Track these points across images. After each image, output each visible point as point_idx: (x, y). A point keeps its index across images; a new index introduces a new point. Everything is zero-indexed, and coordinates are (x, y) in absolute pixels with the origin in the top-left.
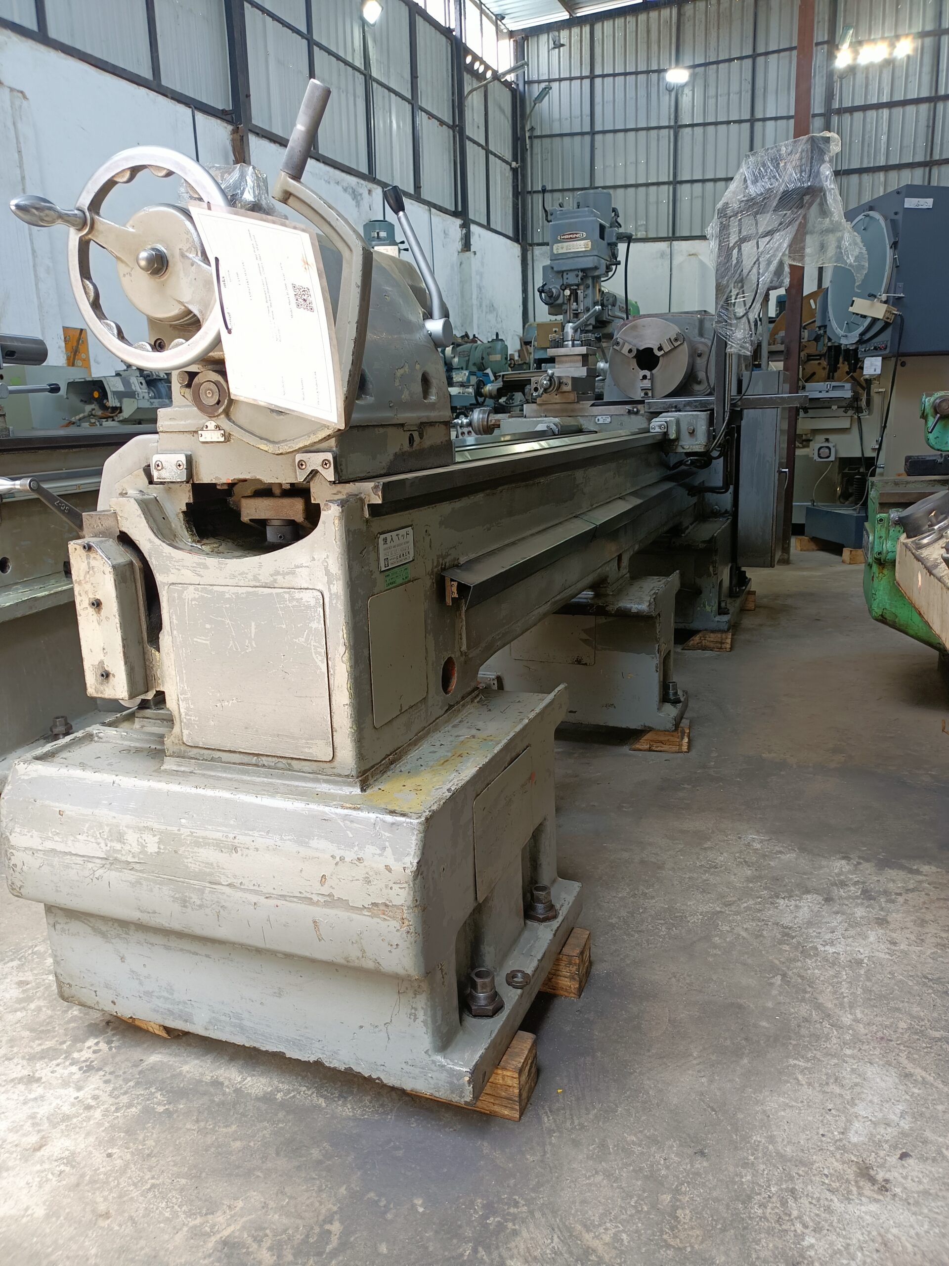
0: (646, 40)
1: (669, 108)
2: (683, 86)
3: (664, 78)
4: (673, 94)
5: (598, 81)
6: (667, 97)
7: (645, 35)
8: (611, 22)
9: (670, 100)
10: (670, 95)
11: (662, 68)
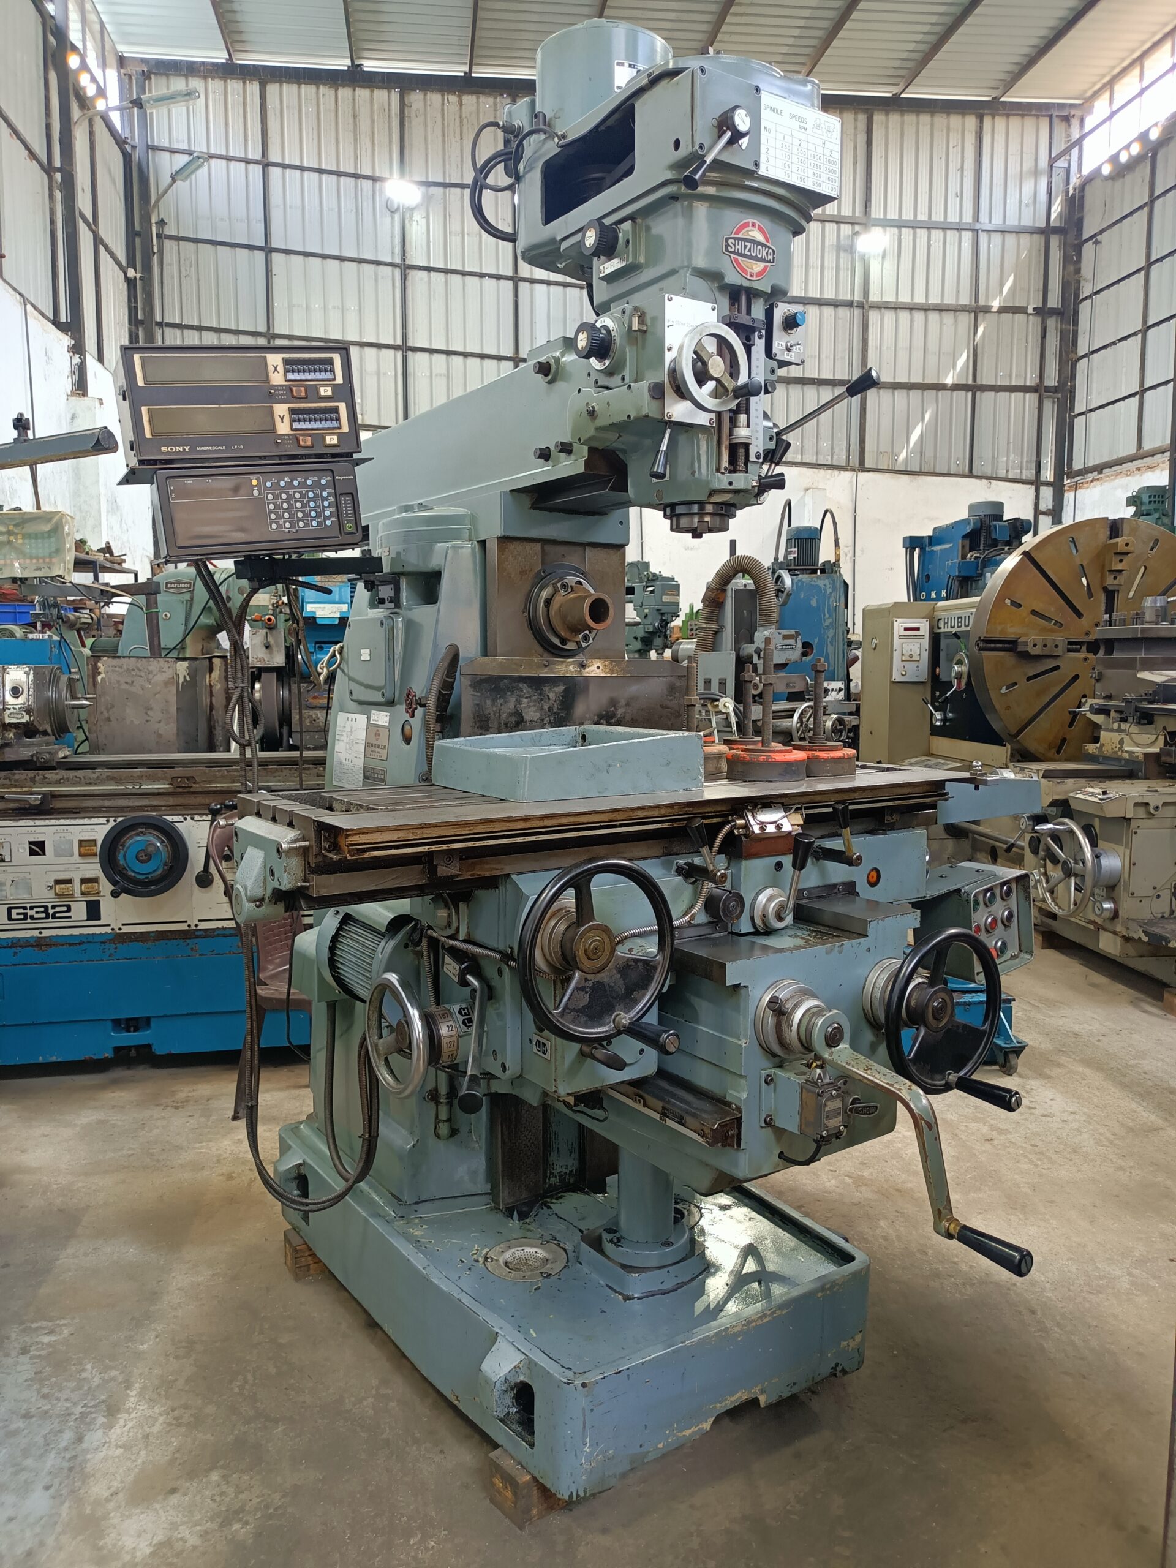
0: (351, 127)
1: (392, 237)
2: (412, 210)
3: (381, 192)
4: (397, 217)
5: (275, 172)
6: (389, 219)
7: (351, 120)
8: (294, 87)
9: (393, 226)
10: (393, 218)
11: (377, 174)
